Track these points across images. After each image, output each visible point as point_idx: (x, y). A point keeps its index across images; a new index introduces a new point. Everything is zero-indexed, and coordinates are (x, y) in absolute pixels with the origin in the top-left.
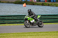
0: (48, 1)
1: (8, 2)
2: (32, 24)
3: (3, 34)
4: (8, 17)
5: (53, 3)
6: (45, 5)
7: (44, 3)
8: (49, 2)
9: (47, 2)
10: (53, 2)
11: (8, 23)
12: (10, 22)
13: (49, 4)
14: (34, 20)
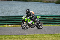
1: (50, 2)
3: (44, 35)
4: (49, 18)
11: (49, 24)
12: (51, 22)
14: (32, 21)
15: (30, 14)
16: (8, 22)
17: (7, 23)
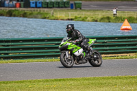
0: (22, 5)
2: (78, 59)
5: (36, 9)
6: (15, 16)
7: (13, 11)
8: (24, 7)
9: (20, 7)
10: (36, 7)
13: (25, 13)
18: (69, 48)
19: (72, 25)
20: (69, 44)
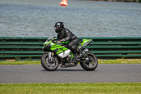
14: (69, 51)
15: (65, 34)
16: (126, 52)
17: (123, 54)
18: (52, 49)
19: (61, 23)
20: (52, 44)
